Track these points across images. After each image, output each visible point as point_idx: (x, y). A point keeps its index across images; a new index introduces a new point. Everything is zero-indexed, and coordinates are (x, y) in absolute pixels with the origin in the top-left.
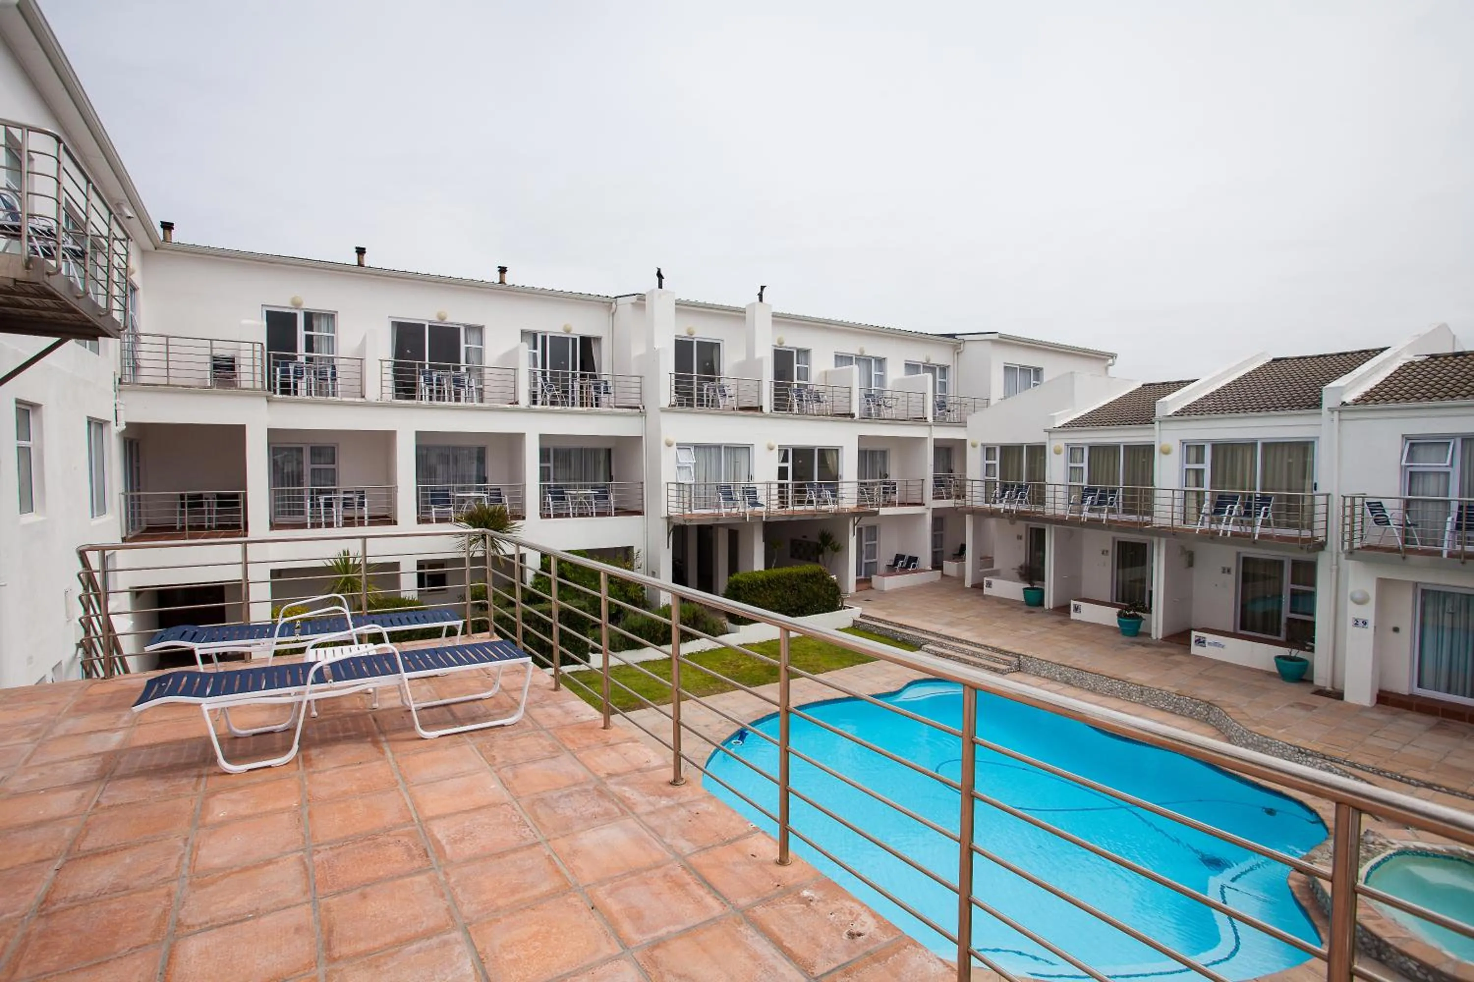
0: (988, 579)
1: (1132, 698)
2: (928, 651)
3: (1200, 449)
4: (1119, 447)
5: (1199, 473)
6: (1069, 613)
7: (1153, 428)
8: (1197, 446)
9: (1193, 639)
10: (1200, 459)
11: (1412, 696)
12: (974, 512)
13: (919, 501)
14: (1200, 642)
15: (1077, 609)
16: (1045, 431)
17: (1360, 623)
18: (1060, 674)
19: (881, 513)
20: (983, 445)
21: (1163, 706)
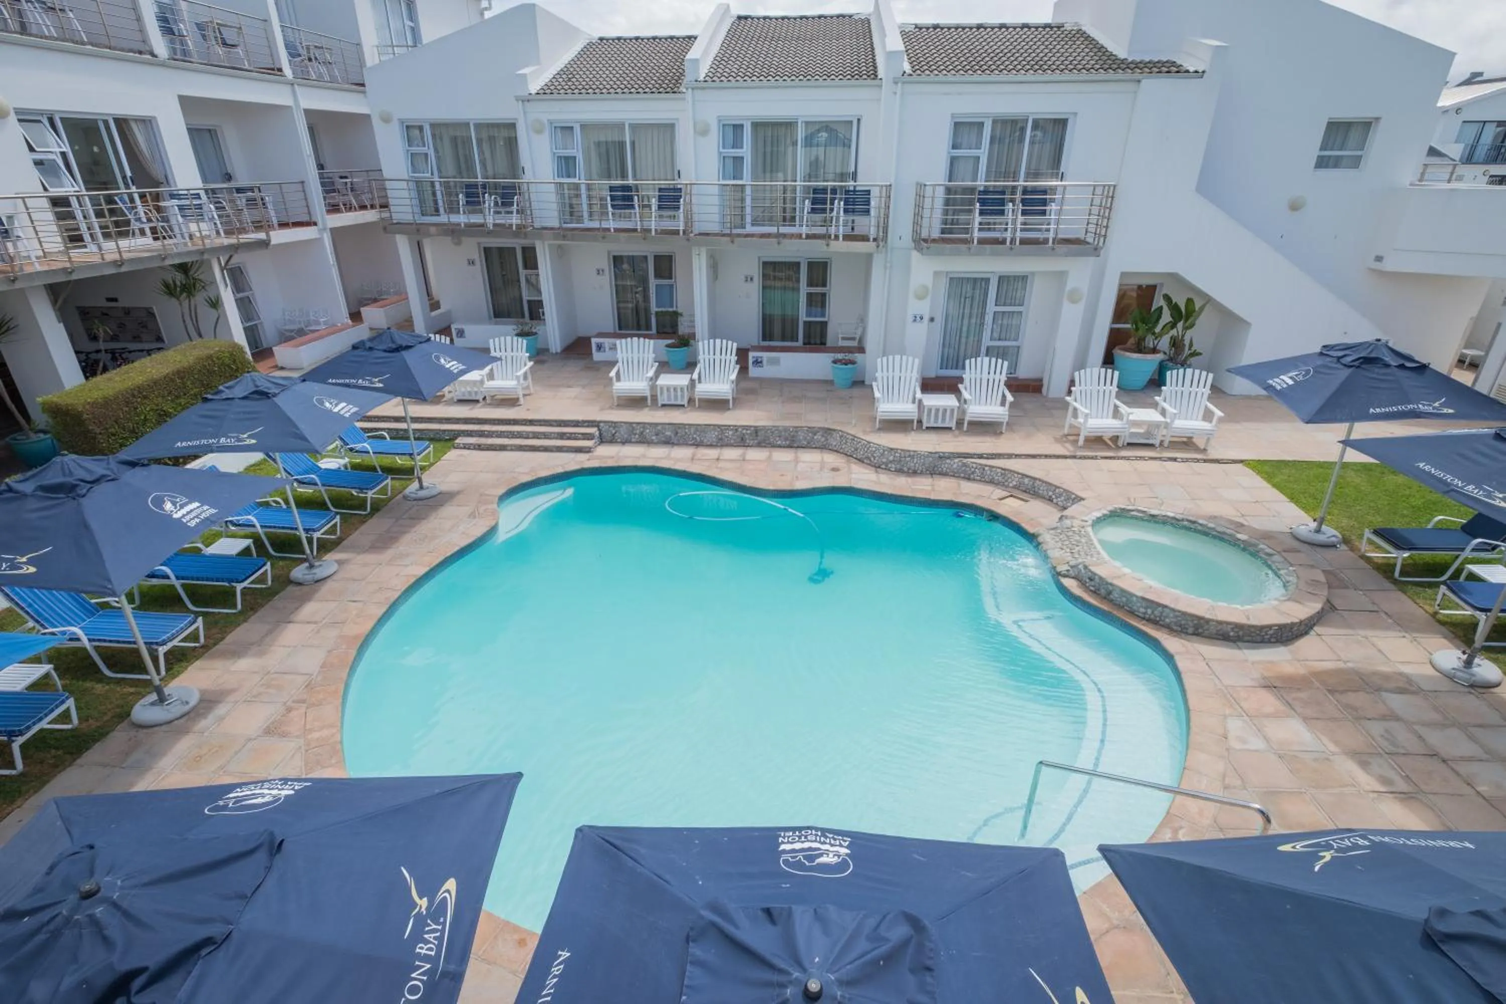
0: (460, 327)
1: (745, 442)
2: (466, 447)
3: (738, 128)
4: (624, 125)
5: (738, 161)
6: (591, 354)
7: (684, 99)
8: (734, 126)
9: (751, 361)
10: (737, 144)
11: (937, 378)
12: (402, 227)
13: (305, 218)
14: (758, 362)
15: (600, 347)
16: (517, 99)
17: (918, 318)
18: (657, 435)
19: (273, 242)
20: (402, 122)
21: (779, 442)
